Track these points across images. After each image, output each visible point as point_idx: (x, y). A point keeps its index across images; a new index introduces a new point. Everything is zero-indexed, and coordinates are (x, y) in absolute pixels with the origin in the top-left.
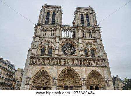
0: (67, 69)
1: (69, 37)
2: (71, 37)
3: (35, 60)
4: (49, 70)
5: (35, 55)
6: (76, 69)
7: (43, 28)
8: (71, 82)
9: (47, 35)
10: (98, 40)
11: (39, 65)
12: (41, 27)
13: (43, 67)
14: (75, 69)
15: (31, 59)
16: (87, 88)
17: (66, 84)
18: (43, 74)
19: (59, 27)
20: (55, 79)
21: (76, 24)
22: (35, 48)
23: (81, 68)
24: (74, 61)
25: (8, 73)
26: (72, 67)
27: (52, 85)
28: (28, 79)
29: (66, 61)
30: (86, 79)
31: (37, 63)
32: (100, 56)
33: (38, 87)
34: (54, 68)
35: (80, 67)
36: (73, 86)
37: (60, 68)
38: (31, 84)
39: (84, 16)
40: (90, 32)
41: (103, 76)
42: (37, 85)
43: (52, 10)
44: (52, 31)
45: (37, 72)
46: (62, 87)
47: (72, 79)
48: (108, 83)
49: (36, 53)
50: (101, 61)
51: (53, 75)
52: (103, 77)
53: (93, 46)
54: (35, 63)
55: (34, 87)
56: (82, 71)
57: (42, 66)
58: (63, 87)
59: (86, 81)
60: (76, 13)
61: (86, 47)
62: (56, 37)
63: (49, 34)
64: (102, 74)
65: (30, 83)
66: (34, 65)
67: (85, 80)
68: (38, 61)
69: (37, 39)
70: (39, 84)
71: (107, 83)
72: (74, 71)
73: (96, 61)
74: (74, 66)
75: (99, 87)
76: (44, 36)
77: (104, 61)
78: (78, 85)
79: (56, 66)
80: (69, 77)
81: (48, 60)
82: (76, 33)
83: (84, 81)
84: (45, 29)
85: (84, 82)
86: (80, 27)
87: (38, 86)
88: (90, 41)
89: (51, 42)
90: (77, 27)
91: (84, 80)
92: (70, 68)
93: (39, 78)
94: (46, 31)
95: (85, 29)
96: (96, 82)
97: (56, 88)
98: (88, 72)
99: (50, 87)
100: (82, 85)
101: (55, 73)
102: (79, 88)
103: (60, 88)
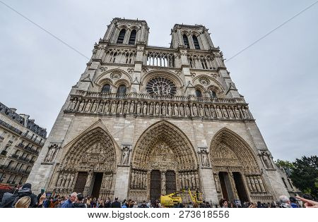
0: (159, 126)
1: (163, 66)
2: (166, 66)
3: (82, 104)
4: (115, 127)
5: (85, 94)
6: (181, 124)
7: (111, 50)
8: (169, 160)
9: (116, 61)
10: (221, 71)
11: (90, 115)
12: (105, 46)
13: (100, 120)
14: (178, 125)
15: (72, 100)
16: (214, 174)
17: (156, 164)
18: (97, 136)
19: (143, 48)
20: (126, 148)
21: (176, 46)
22: (87, 79)
23: (192, 123)
24: (176, 108)
25: (25, 144)
26: (170, 121)
27: (118, 166)
28: (53, 150)
29: (157, 106)
30: (208, 150)
31: (87, 109)
32: (233, 100)
33: (79, 172)
34: (127, 122)
35: (190, 121)
36: (175, 170)
37: (141, 122)
38: (58, 164)
39: (189, 37)
40: (204, 60)
41: (249, 143)
42: (78, 167)
43: (129, 26)
44: (127, 55)
45: (82, 130)
46: (146, 171)
47: (171, 151)
48: (268, 161)
49: (86, 89)
50: (238, 109)
51: (122, 139)
52: (252, 146)
53: (212, 83)
54: (80, 109)
55: (67, 172)
56: (196, 129)
57: (98, 118)
58: (149, 172)
59: (209, 155)
60: (174, 31)
61: (199, 83)
62: (136, 62)
63: (121, 59)
64: (245, 138)
65: (56, 161)
66: (77, 114)
67: (207, 154)
68: (88, 105)
69: (96, 65)
70: (84, 163)
71: (265, 161)
72: (175, 129)
73: (226, 109)
74: (176, 118)
75: (242, 173)
76: (112, 62)
77: (244, 110)
78: (189, 167)
79: (133, 118)
80: (163, 146)
81: (114, 105)
82: (177, 60)
83: (205, 155)
84: (114, 51)
85: (205, 158)
86: (183, 48)
87: (79, 169)
88: (205, 73)
89: (125, 73)
90: (178, 51)
91: (203, 152)
92: (167, 124)
93: (87, 149)
94: (115, 54)
95: (194, 54)
96: (232, 160)
97: (128, 175)
98: (212, 133)
99: (111, 173)
100: (201, 166)
101: (127, 134)
102: (193, 176)
103: (140, 176)
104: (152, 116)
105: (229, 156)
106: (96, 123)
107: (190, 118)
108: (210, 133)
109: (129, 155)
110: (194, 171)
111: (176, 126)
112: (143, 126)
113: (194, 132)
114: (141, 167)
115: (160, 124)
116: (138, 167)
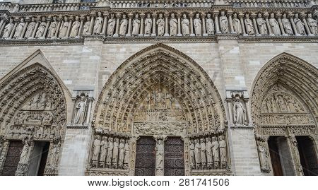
0: (151, 56)
3: (9, 26)
4: (65, 61)
6: (195, 51)
8: (171, 119)
11: (22, 43)
13: (39, 52)
14: (187, 53)
16: (258, 139)
17: (147, 127)
20: (82, 95)
23: (217, 46)
24: (186, 21)
26: (173, 45)
27: (68, 127)
29: (148, 20)
30: (246, 95)
31: (17, 34)
33: (10, 142)
34: (85, 50)
35: (213, 44)
36: (183, 135)
37: (114, 50)
42: (7, 133)
56: (224, 57)
57: (36, 48)
58: (133, 140)
59: (248, 104)
67: (244, 101)
70: (17, 126)
72: (182, 60)
74: (185, 39)
78: (207, 128)
79: (97, 43)
83: (240, 104)
85: (240, 110)
87: (9, 136)
91: (238, 97)
92: (166, 51)
96: (296, 114)
97: (85, 143)
98: (258, 63)
99: (58, 141)
100: (231, 124)
101: (86, 71)
102: (215, 143)
103: (114, 146)
104: (136, 39)
105: (291, 108)
106: (32, 56)
107: (214, 38)
108: (252, 63)
109: (87, 107)
110: (217, 135)
111: (183, 55)
112: (118, 56)
113: (221, 63)
114: (115, 131)
115: (152, 51)
116: (107, 130)
